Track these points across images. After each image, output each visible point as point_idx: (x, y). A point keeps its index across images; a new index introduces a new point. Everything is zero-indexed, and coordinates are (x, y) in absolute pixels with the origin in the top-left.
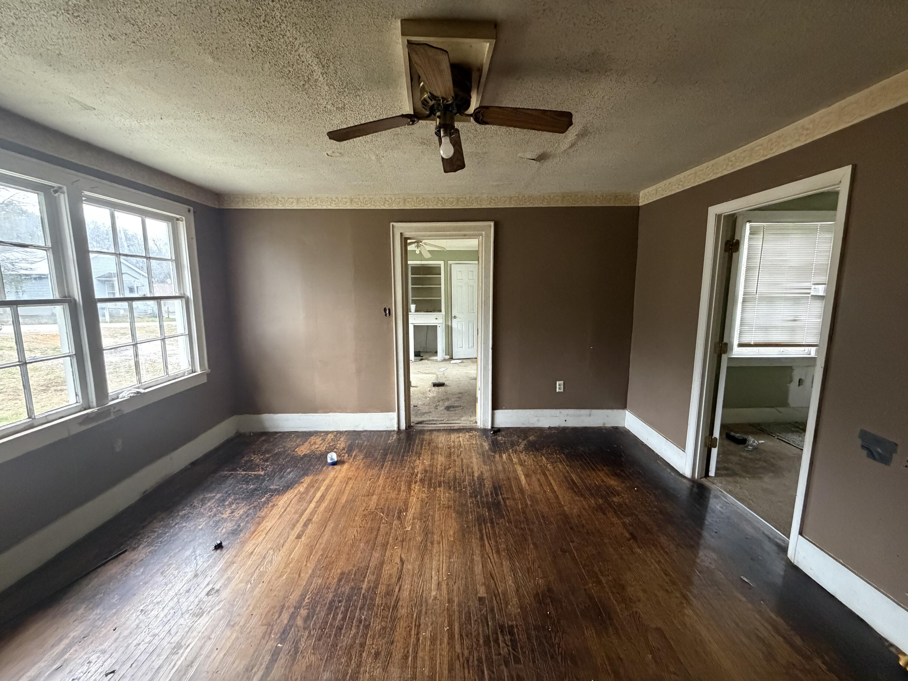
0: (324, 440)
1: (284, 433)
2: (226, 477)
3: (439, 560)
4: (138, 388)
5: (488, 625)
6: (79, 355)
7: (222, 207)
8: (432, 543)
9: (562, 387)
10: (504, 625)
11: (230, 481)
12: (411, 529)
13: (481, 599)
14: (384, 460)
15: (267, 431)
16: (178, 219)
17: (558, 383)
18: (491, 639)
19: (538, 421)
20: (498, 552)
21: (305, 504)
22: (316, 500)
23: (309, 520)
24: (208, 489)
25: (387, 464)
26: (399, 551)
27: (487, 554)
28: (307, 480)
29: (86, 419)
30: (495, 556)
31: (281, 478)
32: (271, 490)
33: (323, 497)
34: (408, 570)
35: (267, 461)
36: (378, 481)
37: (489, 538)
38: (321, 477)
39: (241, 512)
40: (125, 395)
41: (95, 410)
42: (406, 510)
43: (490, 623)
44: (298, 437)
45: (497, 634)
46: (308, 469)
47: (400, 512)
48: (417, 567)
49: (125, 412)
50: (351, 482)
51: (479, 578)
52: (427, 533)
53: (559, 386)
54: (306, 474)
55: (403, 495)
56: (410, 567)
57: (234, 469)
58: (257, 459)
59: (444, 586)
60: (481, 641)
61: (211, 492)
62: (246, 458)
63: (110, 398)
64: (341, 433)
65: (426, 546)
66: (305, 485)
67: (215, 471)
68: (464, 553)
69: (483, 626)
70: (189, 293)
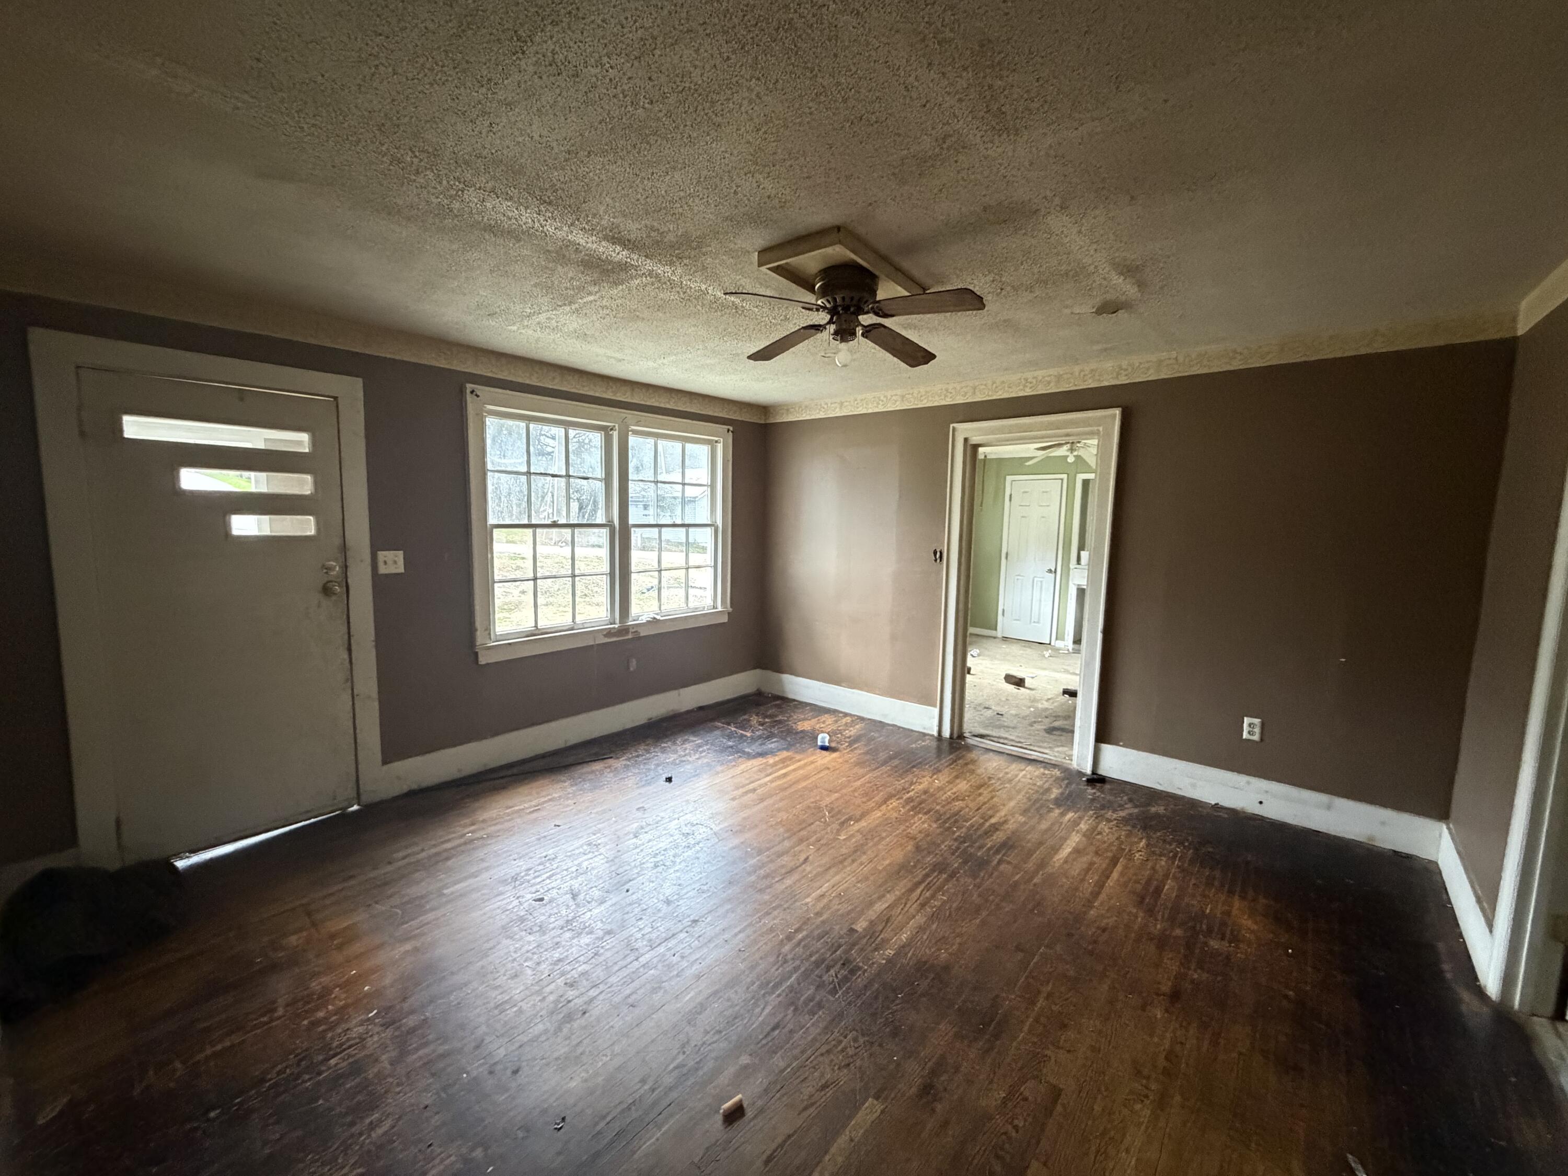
0: (836, 721)
1: (801, 703)
2: (717, 728)
3: (845, 878)
4: (657, 614)
5: (836, 951)
6: (612, 574)
7: (768, 422)
8: (853, 861)
9: (1257, 730)
10: (852, 962)
11: (717, 733)
12: (844, 840)
13: (852, 931)
14: (885, 763)
15: (785, 695)
16: (716, 442)
17: (1247, 720)
18: (826, 962)
19: (1194, 786)
20: (923, 906)
21: (763, 775)
22: (776, 774)
23: (754, 790)
24: (694, 733)
25: (885, 769)
26: (811, 852)
27: (908, 900)
28: (785, 754)
29: (609, 633)
30: (915, 906)
31: (761, 745)
32: (744, 752)
33: (785, 775)
34: (805, 870)
35: (762, 725)
36: (855, 781)
37: (928, 888)
38: (798, 757)
39: (705, 761)
40: (644, 619)
41: (616, 626)
42: (857, 821)
43: (838, 953)
44: (812, 710)
45: (836, 963)
46: (793, 745)
47: (850, 819)
48: (814, 872)
49: (642, 635)
50: (826, 772)
51: (872, 914)
52: (859, 849)
53: (1250, 728)
54: (787, 749)
55: (871, 804)
56: (808, 869)
57: (729, 724)
58: (754, 720)
59: (825, 901)
60: (813, 959)
61: (695, 736)
62: (746, 717)
63: (630, 619)
64: (862, 719)
65: (845, 859)
66: (777, 759)
67: (713, 720)
68: (880, 886)
69: (829, 950)
70: (719, 522)
